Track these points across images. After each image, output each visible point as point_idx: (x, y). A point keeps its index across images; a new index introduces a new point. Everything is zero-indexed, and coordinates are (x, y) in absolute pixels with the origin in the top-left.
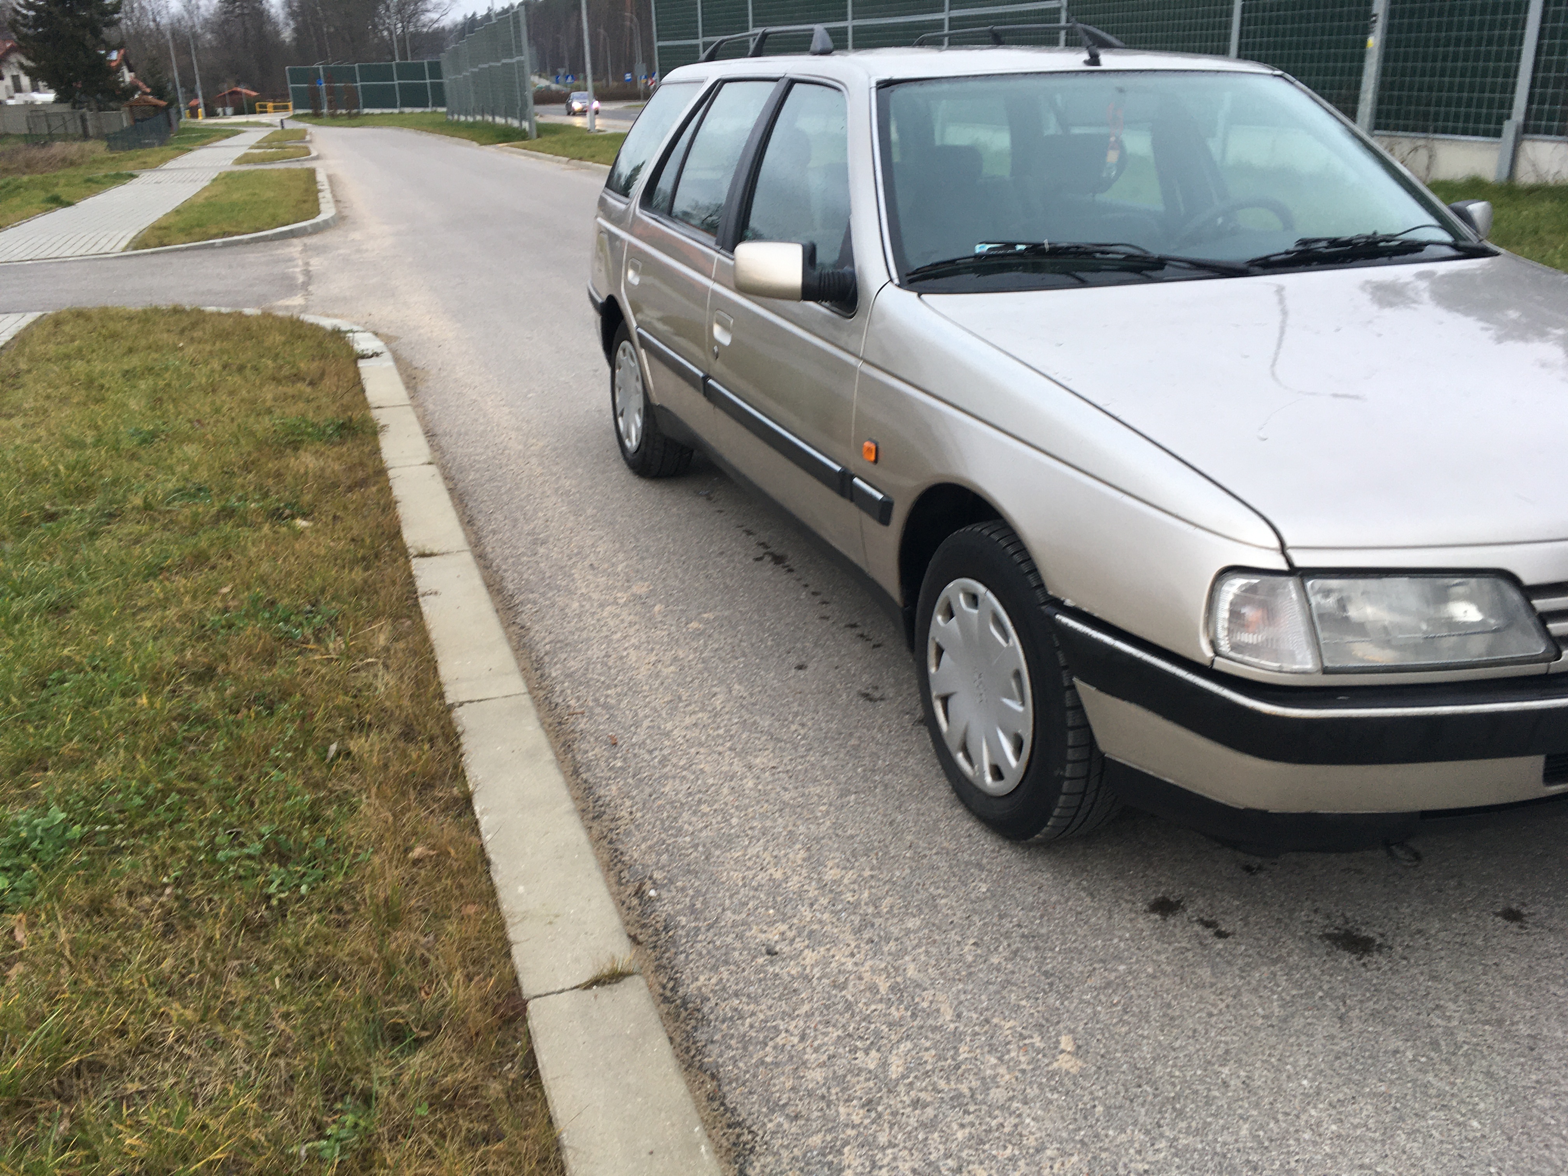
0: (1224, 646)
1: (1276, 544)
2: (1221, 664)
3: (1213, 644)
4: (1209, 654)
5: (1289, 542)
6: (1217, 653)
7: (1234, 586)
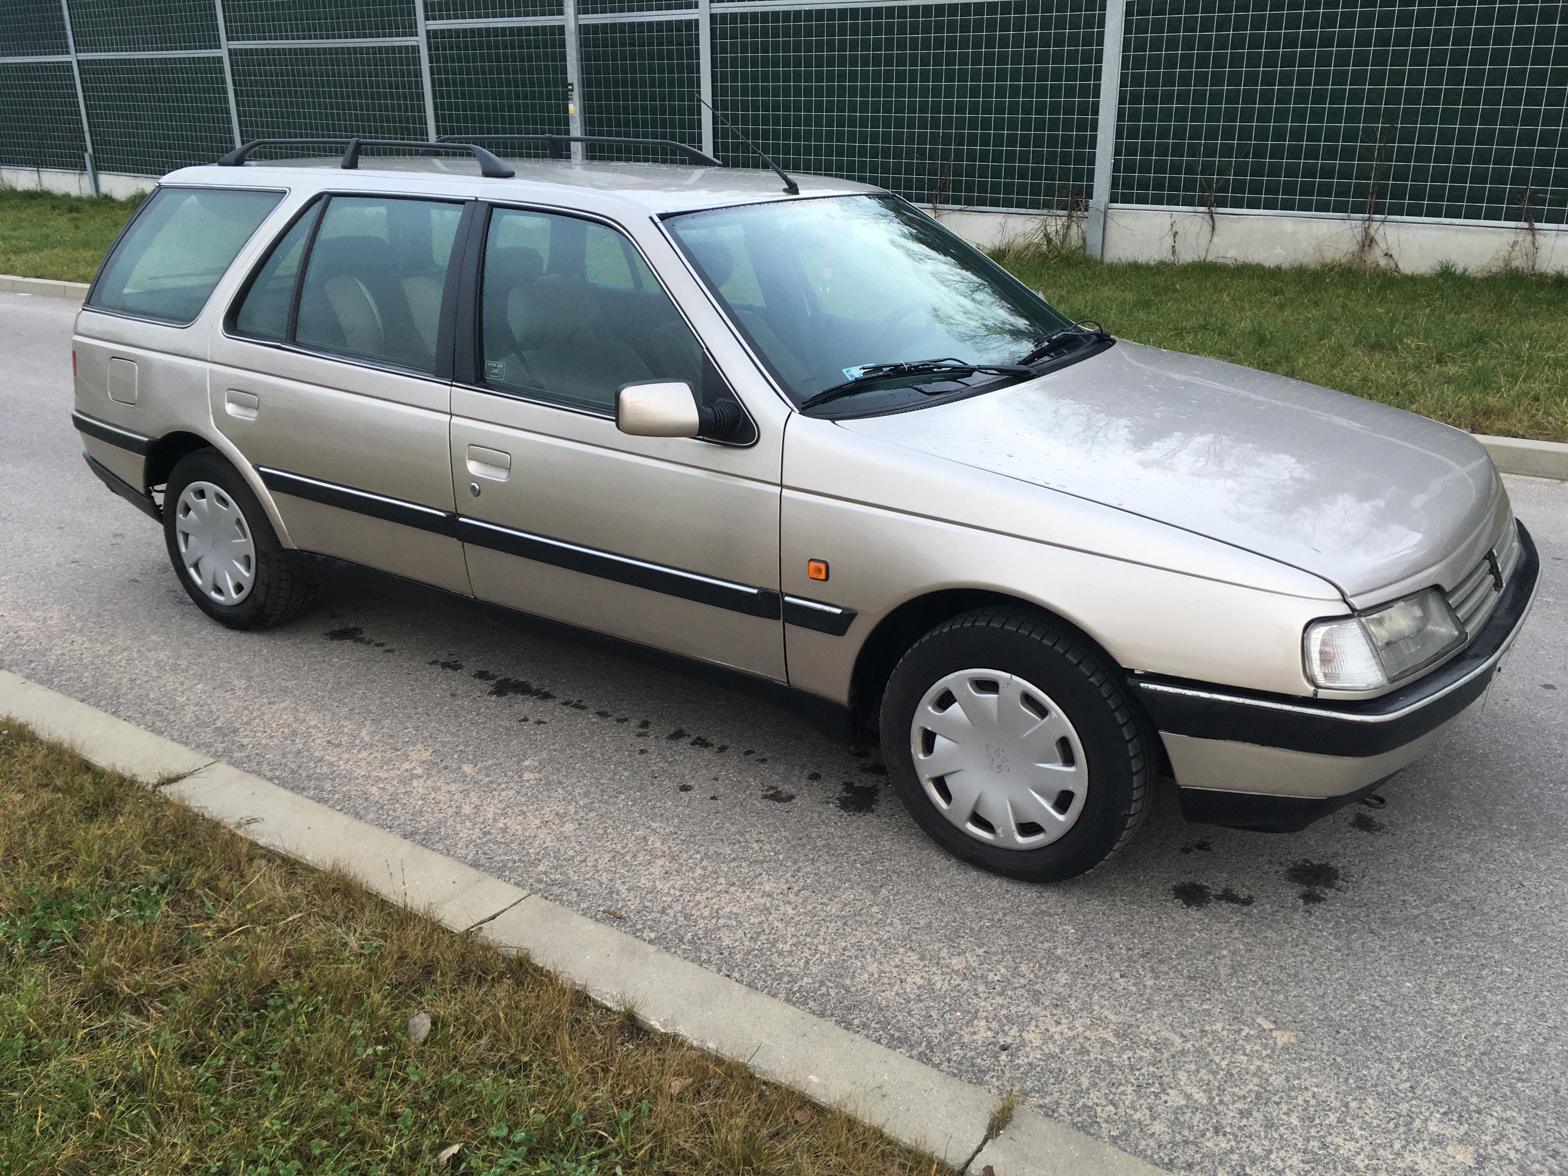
0: (1321, 680)
1: (1339, 596)
2: (1323, 694)
3: (1312, 680)
4: (1312, 688)
5: (1348, 592)
6: (1317, 686)
7: (1318, 633)
